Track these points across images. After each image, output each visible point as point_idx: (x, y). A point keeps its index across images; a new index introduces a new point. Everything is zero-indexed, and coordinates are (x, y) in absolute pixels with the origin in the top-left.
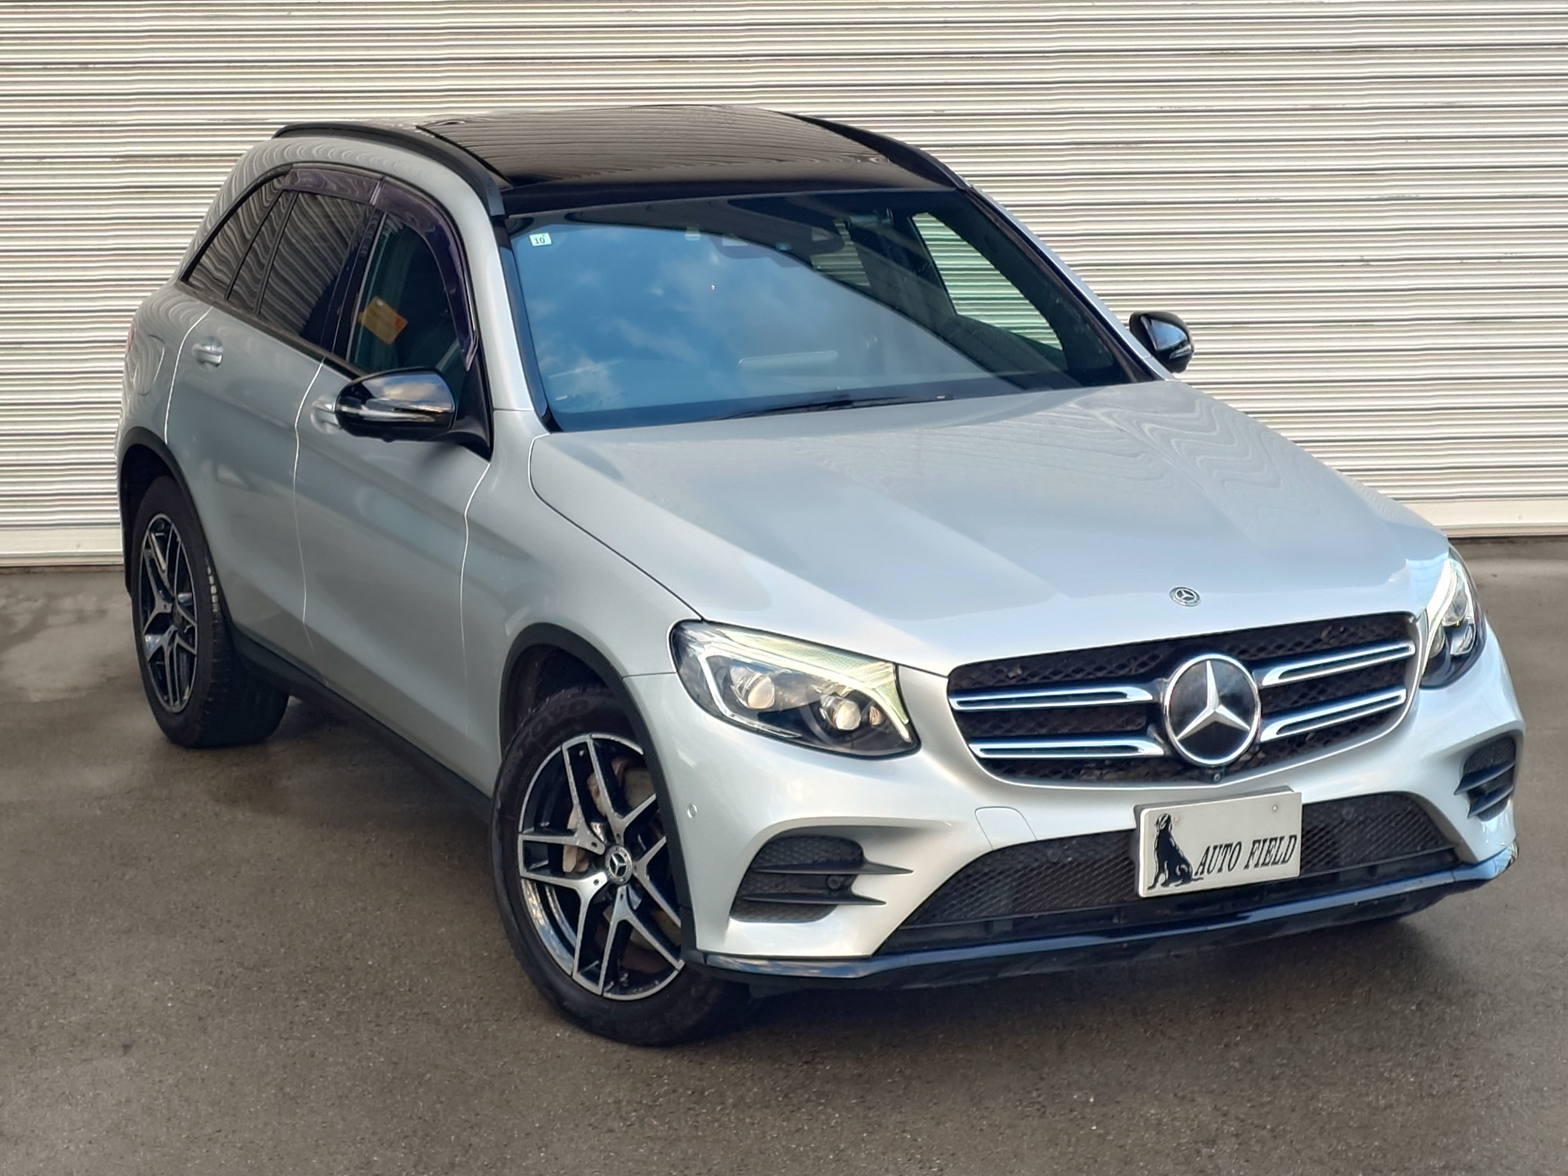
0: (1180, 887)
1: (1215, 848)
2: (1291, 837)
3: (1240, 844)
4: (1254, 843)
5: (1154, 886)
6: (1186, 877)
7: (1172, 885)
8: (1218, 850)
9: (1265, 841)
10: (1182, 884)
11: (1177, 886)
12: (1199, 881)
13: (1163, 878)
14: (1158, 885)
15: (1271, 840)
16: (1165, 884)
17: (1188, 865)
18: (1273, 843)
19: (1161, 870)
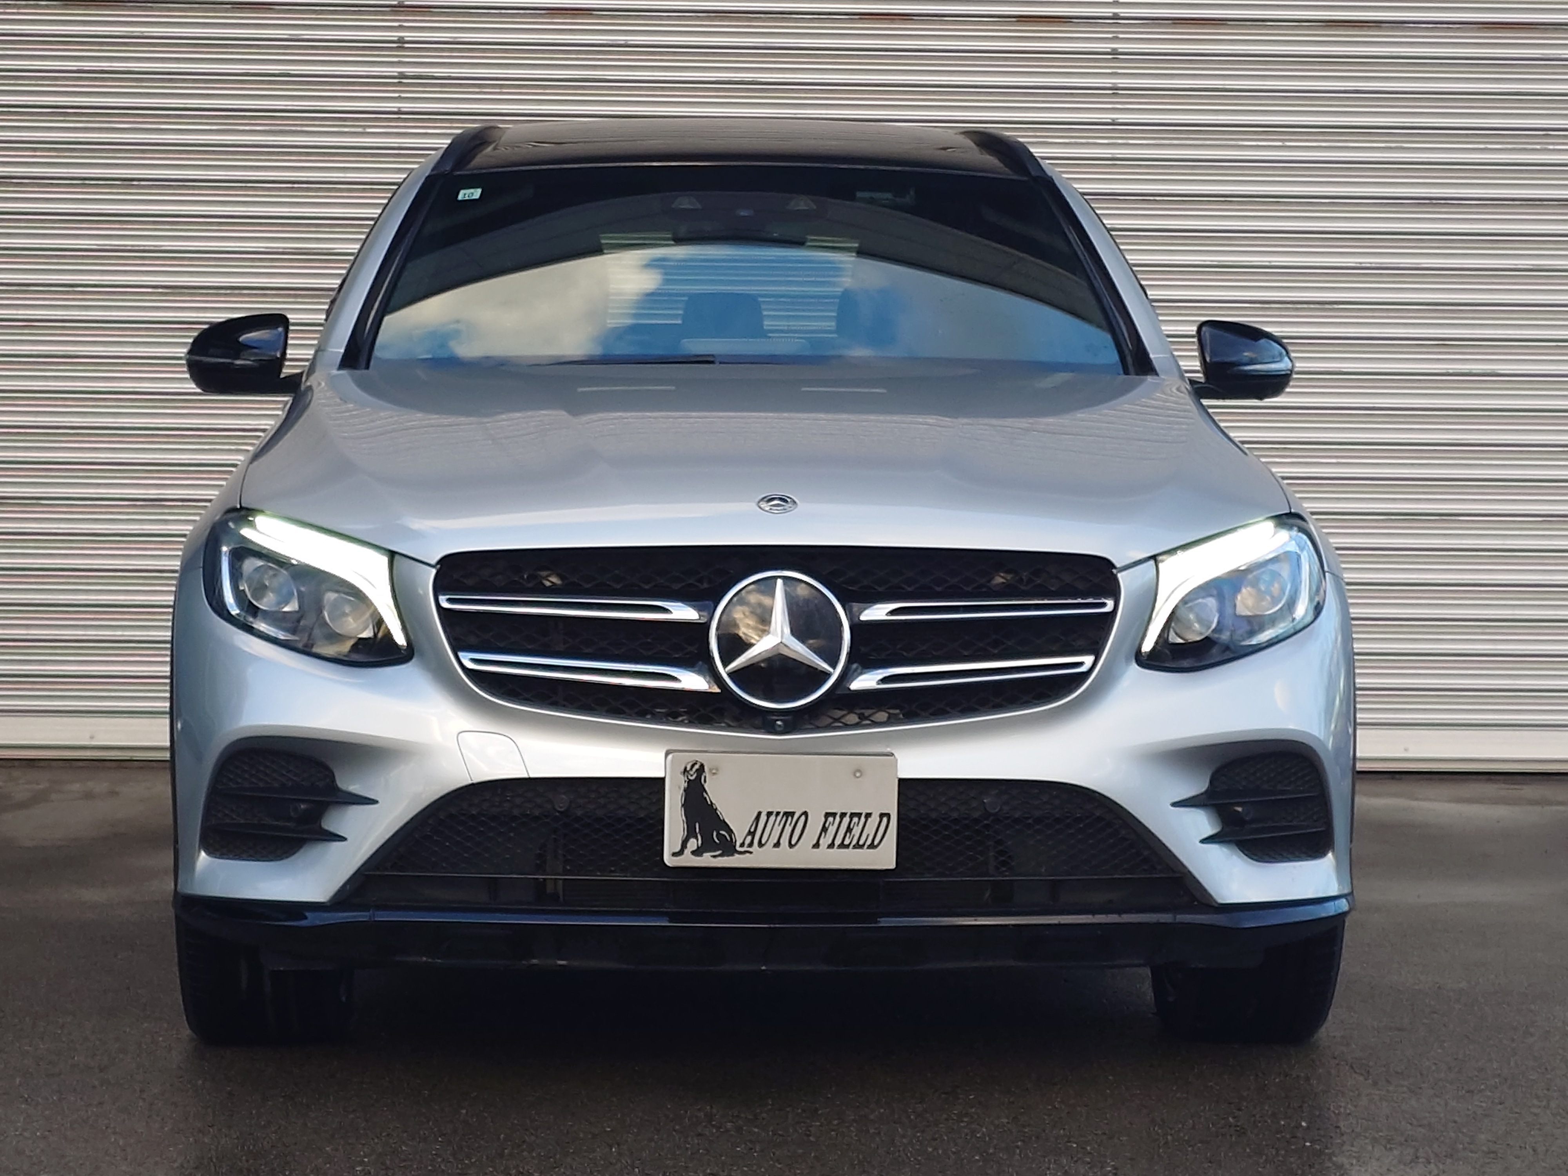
0: (720, 858)
1: (769, 814)
2: (882, 816)
3: (805, 814)
4: (827, 815)
5: (680, 853)
6: (729, 848)
7: (707, 855)
8: (772, 818)
9: (843, 815)
10: (720, 855)
11: (714, 857)
12: (748, 854)
13: (693, 844)
14: (687, 852)
15: (853, 815)
16: (697, 853)
17: (730, 831)
18: (855, 820)
19: (691, 833)
